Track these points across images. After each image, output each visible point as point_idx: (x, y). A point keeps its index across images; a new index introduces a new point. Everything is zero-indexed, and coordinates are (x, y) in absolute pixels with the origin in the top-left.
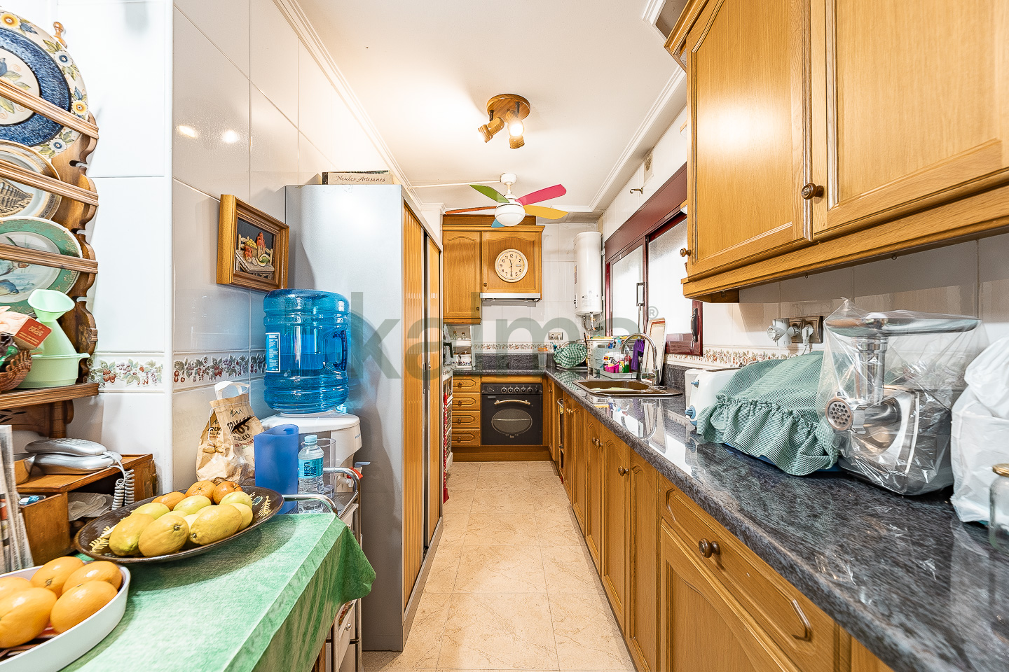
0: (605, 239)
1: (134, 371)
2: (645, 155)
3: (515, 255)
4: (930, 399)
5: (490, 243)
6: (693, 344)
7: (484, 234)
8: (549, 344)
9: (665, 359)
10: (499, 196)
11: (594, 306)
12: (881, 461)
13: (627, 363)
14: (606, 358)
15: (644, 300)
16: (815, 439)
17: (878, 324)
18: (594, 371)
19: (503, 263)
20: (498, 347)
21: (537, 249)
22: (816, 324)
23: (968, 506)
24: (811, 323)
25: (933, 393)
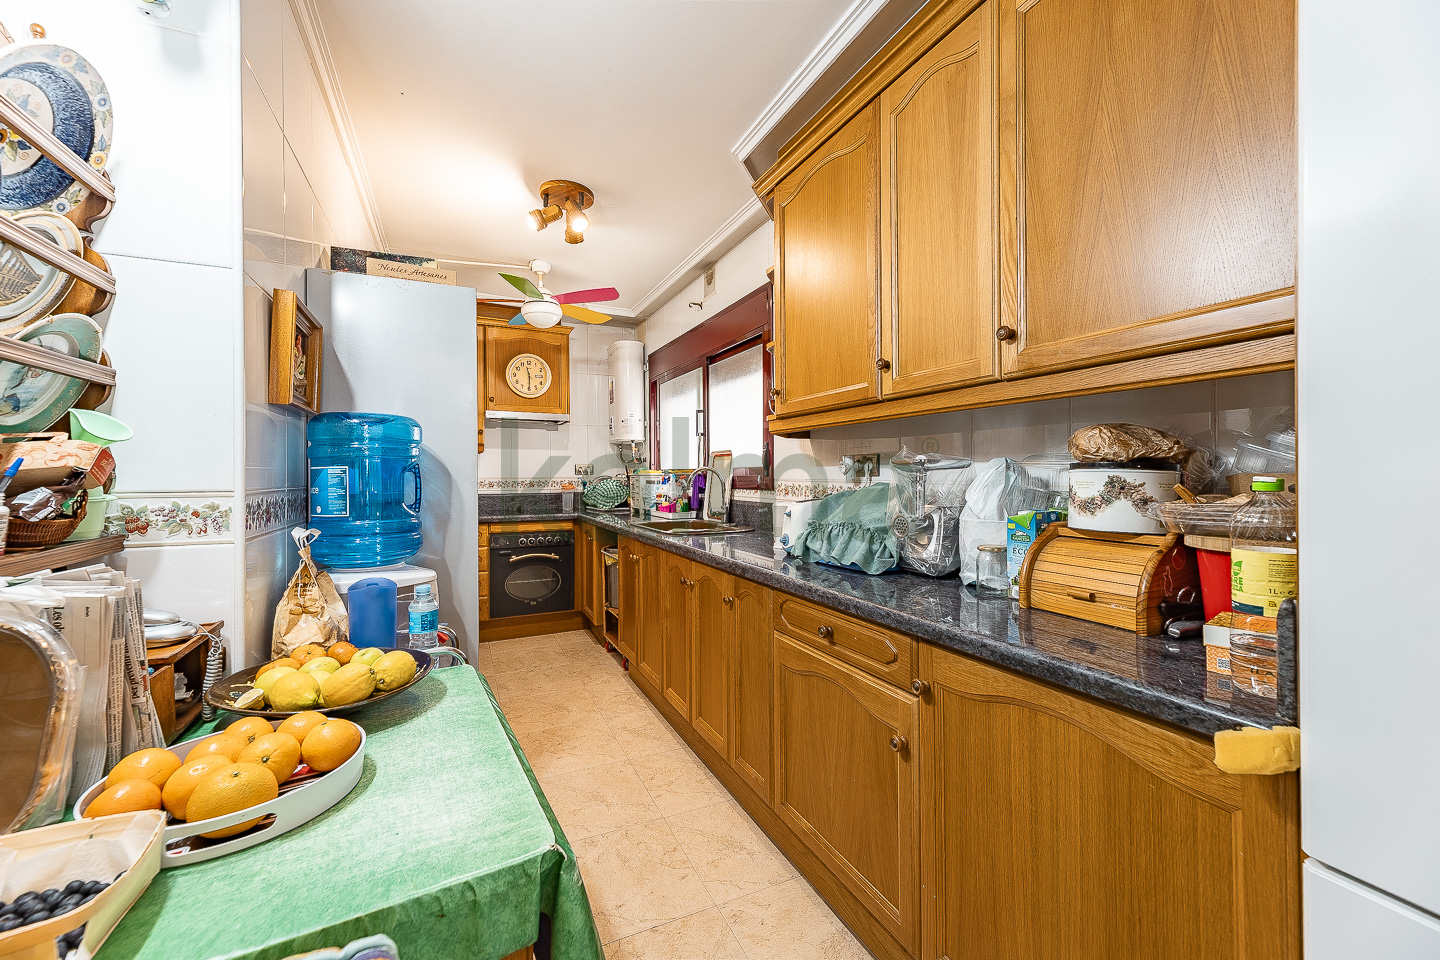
0: (650, 351)
1: (182, 516)
2: (707, 267)
3: (533, 362)
4: (949, 512)
5: (498, 343)
6: (764, 476)
7: (489, 330)
8: (576, 480)
9: (732, 495)
10: (527, 287)
11: (635, 432)
12: (924, 556)
13: (686, 501)
14: (659, 496)
15: (704, 428)
16: (885, 547)
17: (922, 463)
18: (642, 512)
19: (517, 372)
20: (503, 484)
21: (563, 357)
22: (875, 460)
23: (968, 576)
24: (870, 460)
25: (949, 508)
